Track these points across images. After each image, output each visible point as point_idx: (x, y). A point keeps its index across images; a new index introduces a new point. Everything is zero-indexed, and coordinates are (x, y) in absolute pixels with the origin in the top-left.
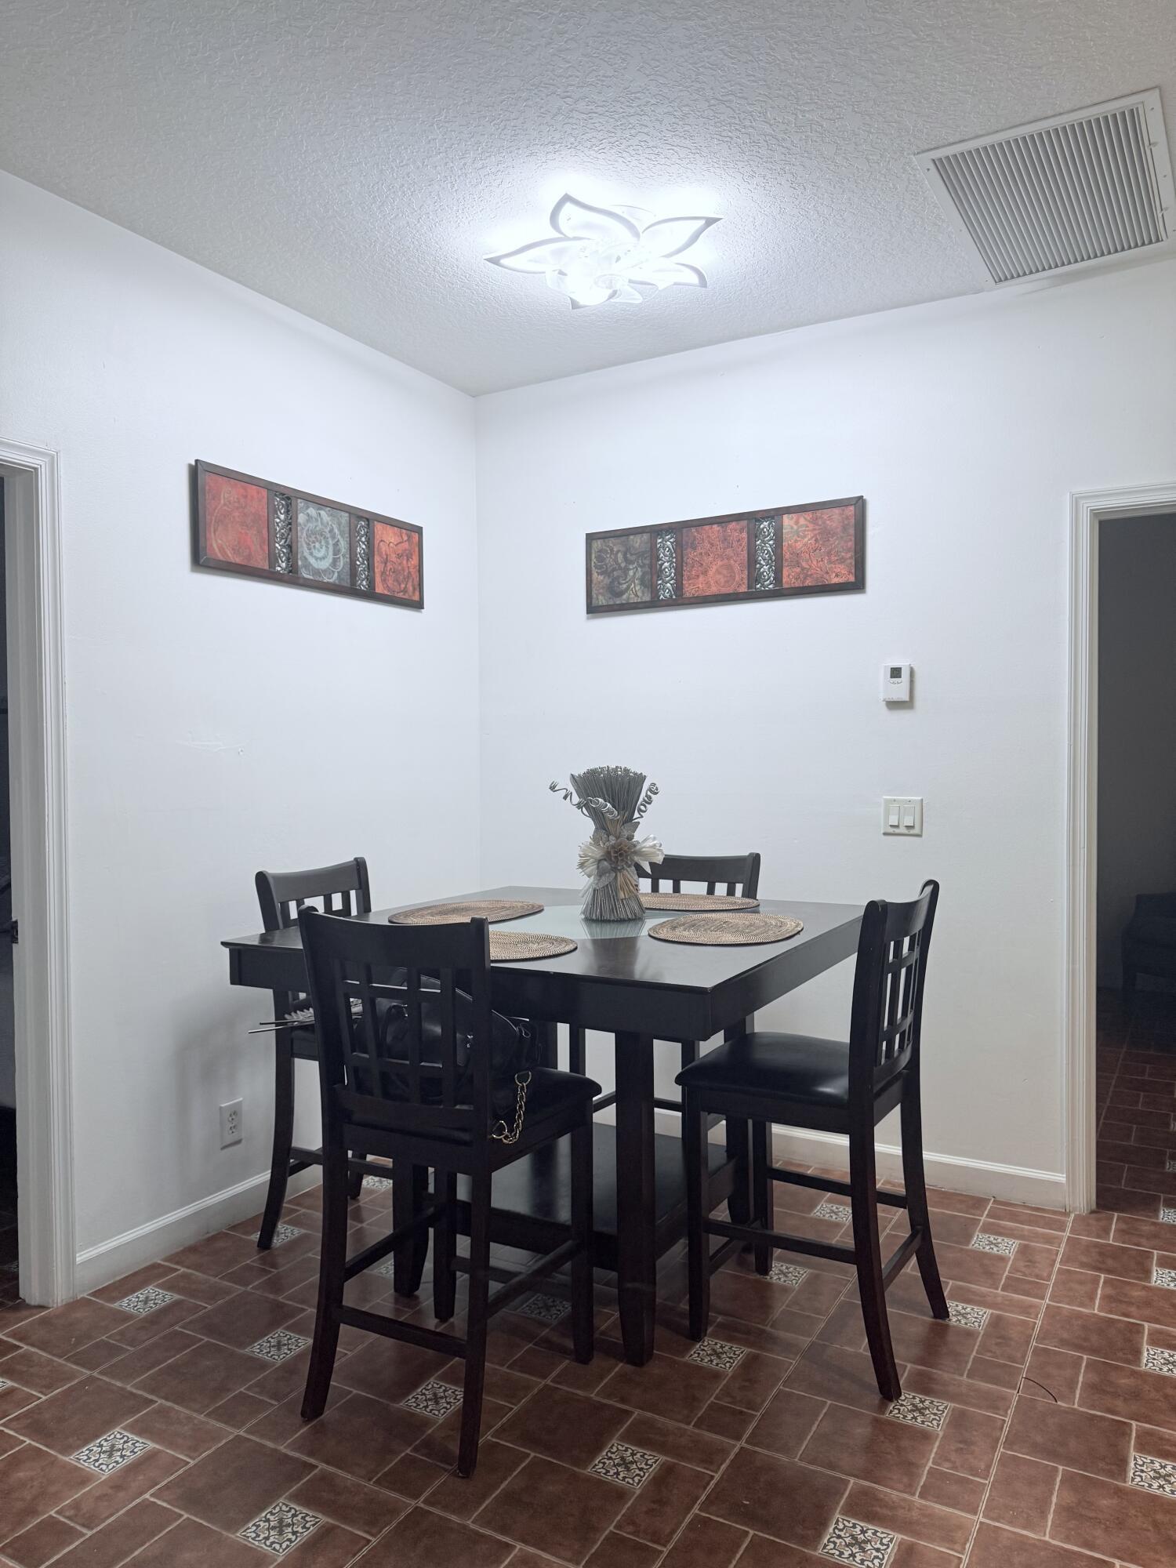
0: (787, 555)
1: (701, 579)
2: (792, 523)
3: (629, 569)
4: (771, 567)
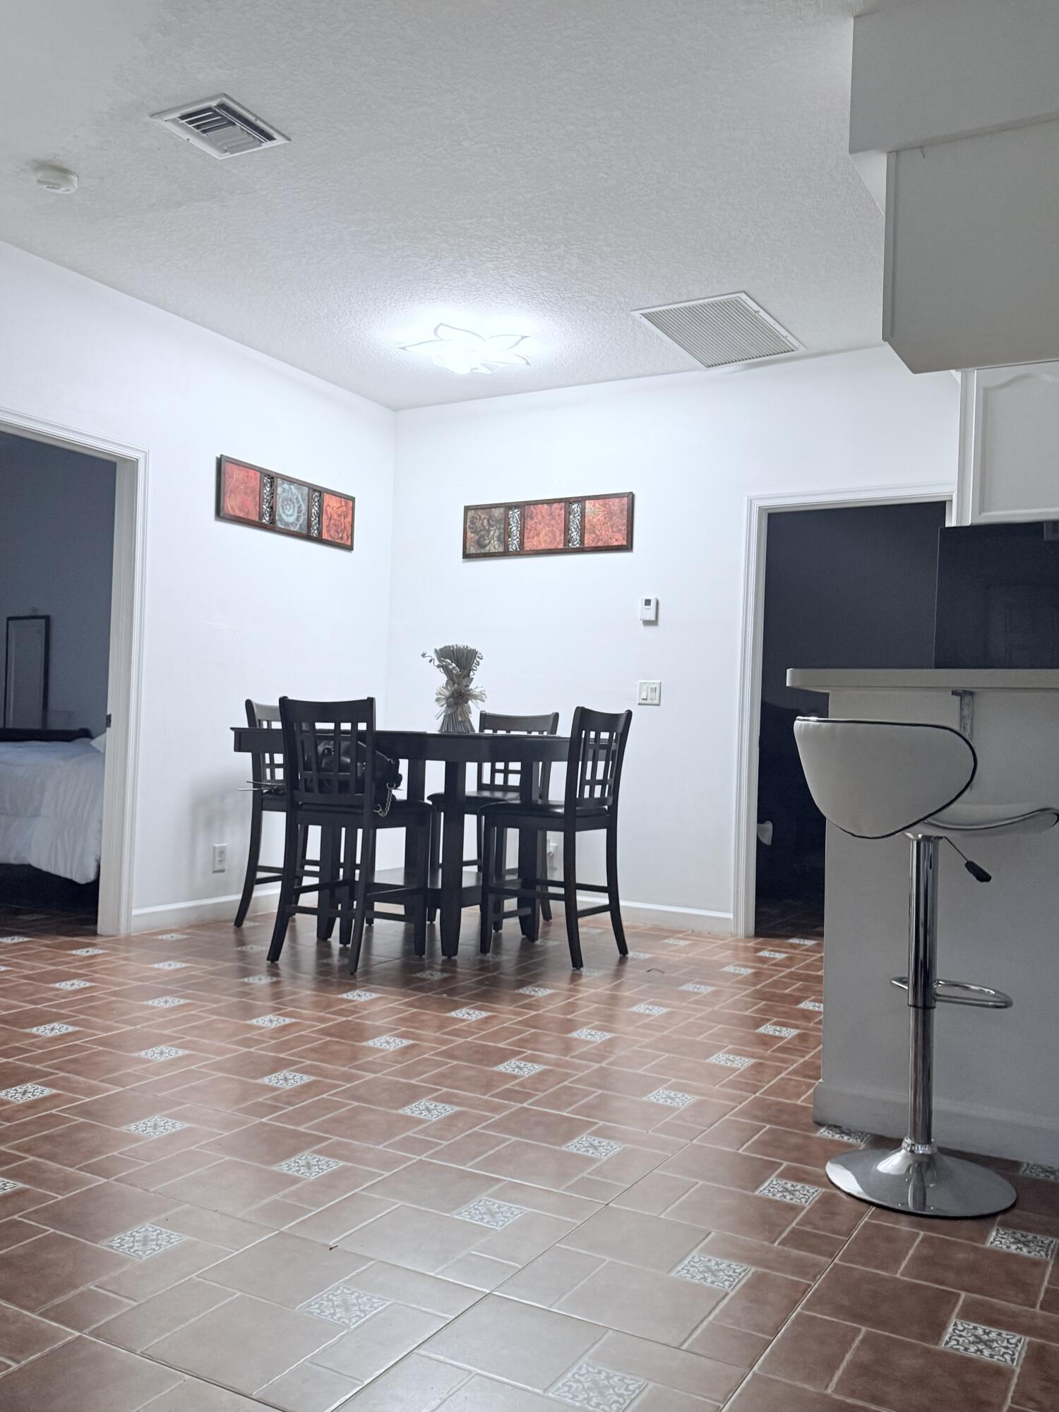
0: (587, 526)
1: (536, 538)
2: (591, 506)
3: (490, 531)
4: (578, 533)
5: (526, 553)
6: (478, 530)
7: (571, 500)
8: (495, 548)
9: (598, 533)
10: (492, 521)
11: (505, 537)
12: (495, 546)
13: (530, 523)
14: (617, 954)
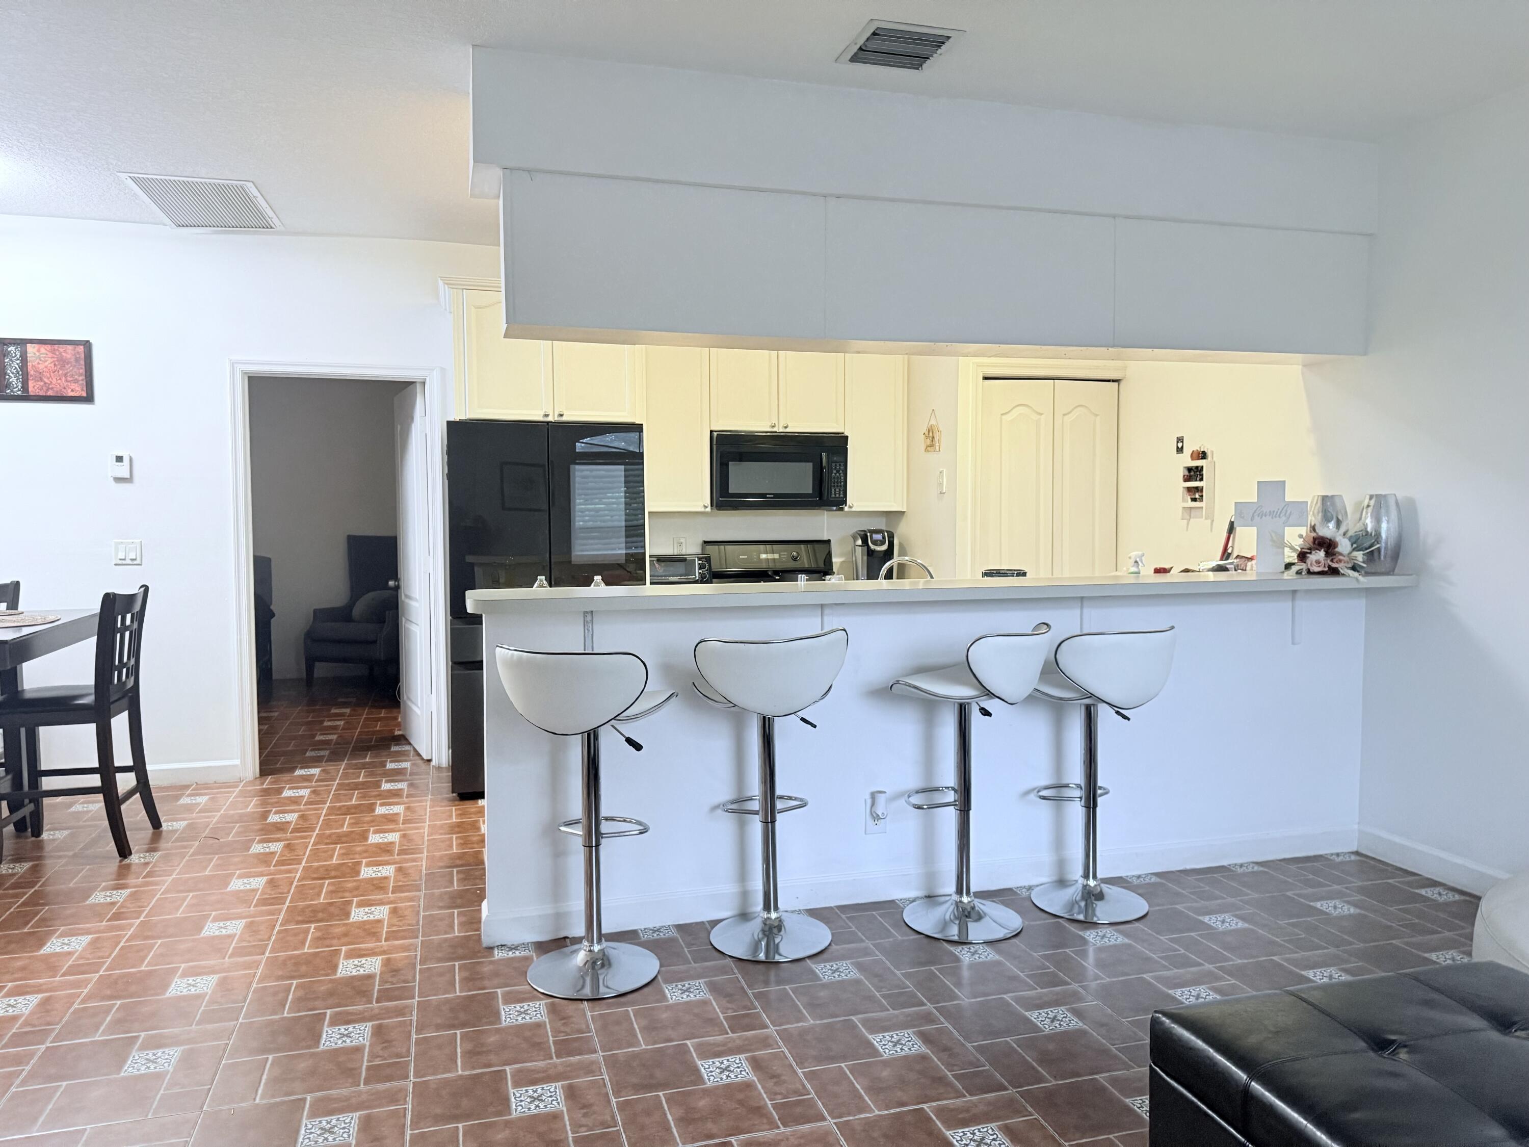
0: (32, 372)
2: (35, 350)
4: (18, 379)
7: (6, 342)
9: (46, 380)
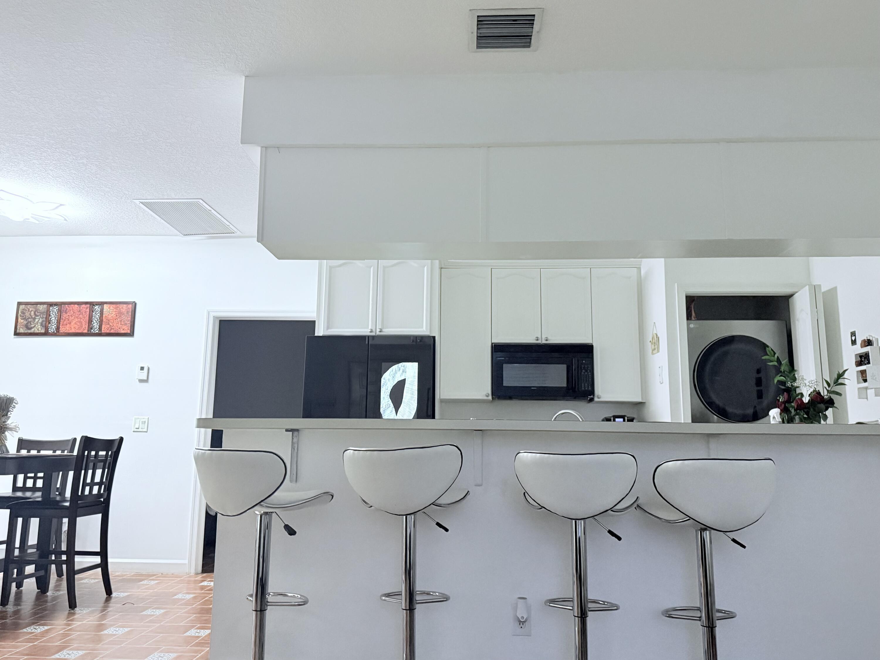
0: (104, 320)
1: (68, 325)
2: (107, 308)
3: (36, 319)
4: (97, 324)
5: (60, 334)
6: (27, 318)
7: (94, 304)
8: (38, 330)
9: (111, 324)
10: (38, 313)
11: (46, 323)
12: (39, 329)
13: (64, 315)
14: (105, 596)
